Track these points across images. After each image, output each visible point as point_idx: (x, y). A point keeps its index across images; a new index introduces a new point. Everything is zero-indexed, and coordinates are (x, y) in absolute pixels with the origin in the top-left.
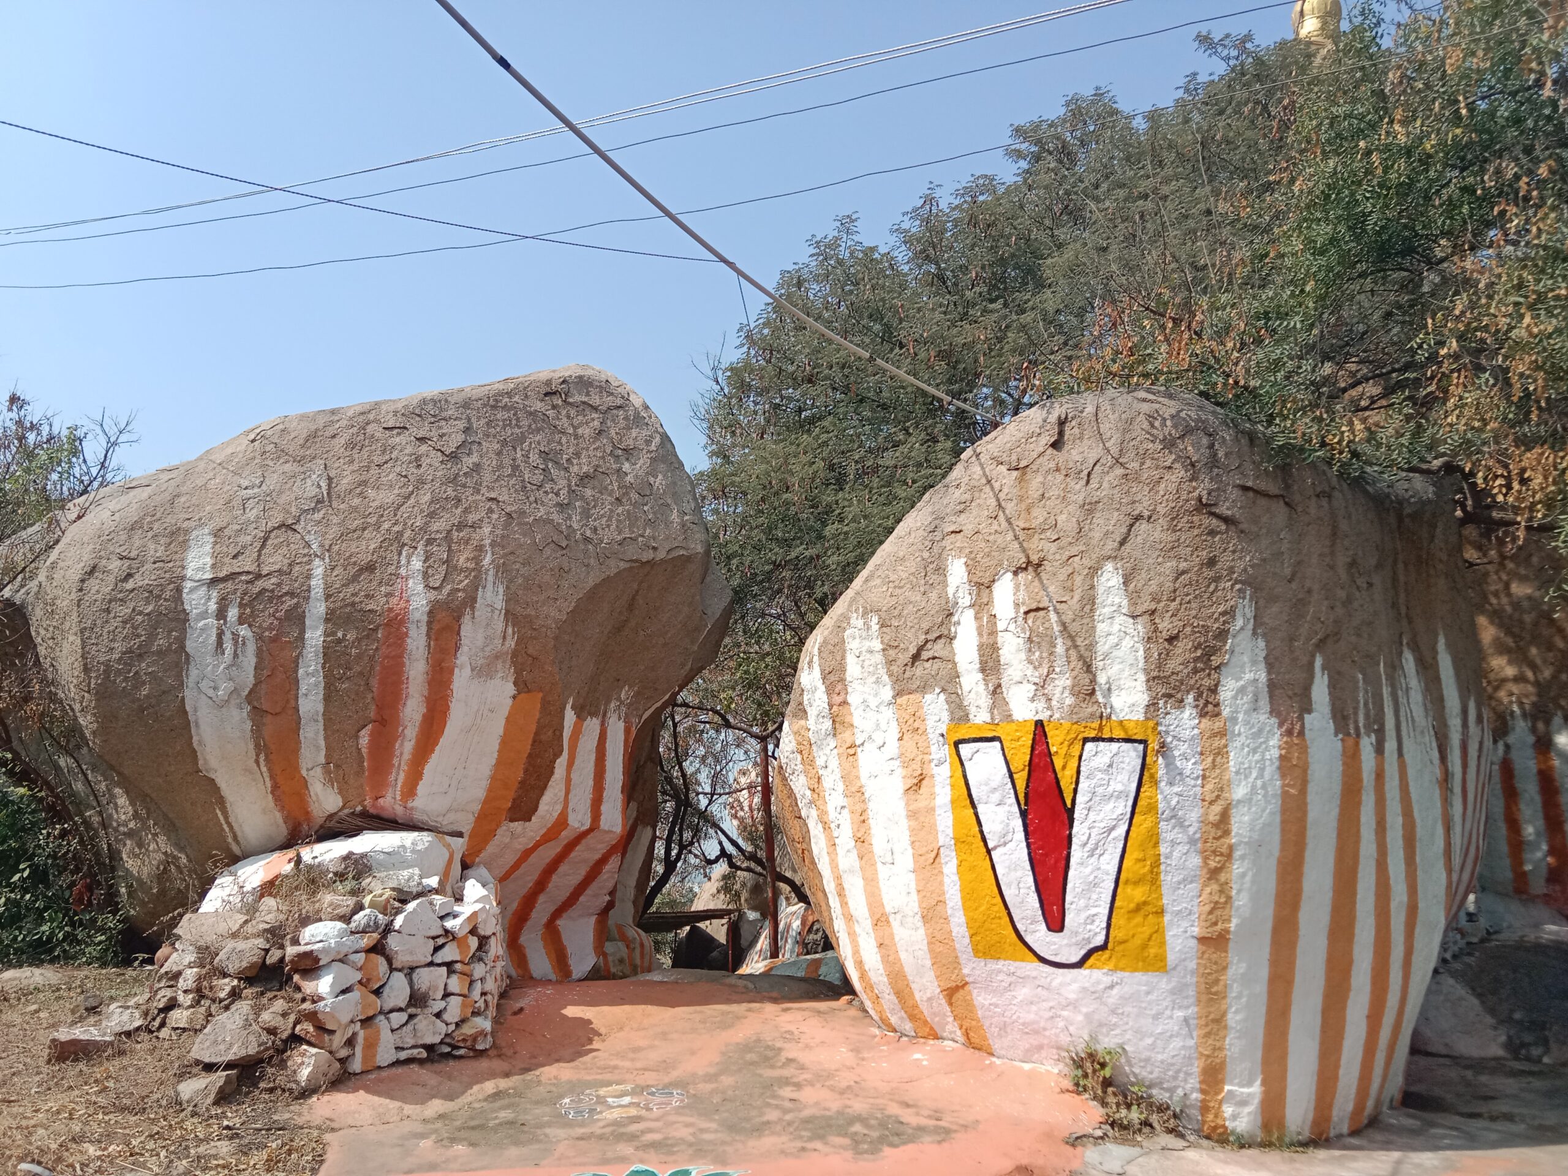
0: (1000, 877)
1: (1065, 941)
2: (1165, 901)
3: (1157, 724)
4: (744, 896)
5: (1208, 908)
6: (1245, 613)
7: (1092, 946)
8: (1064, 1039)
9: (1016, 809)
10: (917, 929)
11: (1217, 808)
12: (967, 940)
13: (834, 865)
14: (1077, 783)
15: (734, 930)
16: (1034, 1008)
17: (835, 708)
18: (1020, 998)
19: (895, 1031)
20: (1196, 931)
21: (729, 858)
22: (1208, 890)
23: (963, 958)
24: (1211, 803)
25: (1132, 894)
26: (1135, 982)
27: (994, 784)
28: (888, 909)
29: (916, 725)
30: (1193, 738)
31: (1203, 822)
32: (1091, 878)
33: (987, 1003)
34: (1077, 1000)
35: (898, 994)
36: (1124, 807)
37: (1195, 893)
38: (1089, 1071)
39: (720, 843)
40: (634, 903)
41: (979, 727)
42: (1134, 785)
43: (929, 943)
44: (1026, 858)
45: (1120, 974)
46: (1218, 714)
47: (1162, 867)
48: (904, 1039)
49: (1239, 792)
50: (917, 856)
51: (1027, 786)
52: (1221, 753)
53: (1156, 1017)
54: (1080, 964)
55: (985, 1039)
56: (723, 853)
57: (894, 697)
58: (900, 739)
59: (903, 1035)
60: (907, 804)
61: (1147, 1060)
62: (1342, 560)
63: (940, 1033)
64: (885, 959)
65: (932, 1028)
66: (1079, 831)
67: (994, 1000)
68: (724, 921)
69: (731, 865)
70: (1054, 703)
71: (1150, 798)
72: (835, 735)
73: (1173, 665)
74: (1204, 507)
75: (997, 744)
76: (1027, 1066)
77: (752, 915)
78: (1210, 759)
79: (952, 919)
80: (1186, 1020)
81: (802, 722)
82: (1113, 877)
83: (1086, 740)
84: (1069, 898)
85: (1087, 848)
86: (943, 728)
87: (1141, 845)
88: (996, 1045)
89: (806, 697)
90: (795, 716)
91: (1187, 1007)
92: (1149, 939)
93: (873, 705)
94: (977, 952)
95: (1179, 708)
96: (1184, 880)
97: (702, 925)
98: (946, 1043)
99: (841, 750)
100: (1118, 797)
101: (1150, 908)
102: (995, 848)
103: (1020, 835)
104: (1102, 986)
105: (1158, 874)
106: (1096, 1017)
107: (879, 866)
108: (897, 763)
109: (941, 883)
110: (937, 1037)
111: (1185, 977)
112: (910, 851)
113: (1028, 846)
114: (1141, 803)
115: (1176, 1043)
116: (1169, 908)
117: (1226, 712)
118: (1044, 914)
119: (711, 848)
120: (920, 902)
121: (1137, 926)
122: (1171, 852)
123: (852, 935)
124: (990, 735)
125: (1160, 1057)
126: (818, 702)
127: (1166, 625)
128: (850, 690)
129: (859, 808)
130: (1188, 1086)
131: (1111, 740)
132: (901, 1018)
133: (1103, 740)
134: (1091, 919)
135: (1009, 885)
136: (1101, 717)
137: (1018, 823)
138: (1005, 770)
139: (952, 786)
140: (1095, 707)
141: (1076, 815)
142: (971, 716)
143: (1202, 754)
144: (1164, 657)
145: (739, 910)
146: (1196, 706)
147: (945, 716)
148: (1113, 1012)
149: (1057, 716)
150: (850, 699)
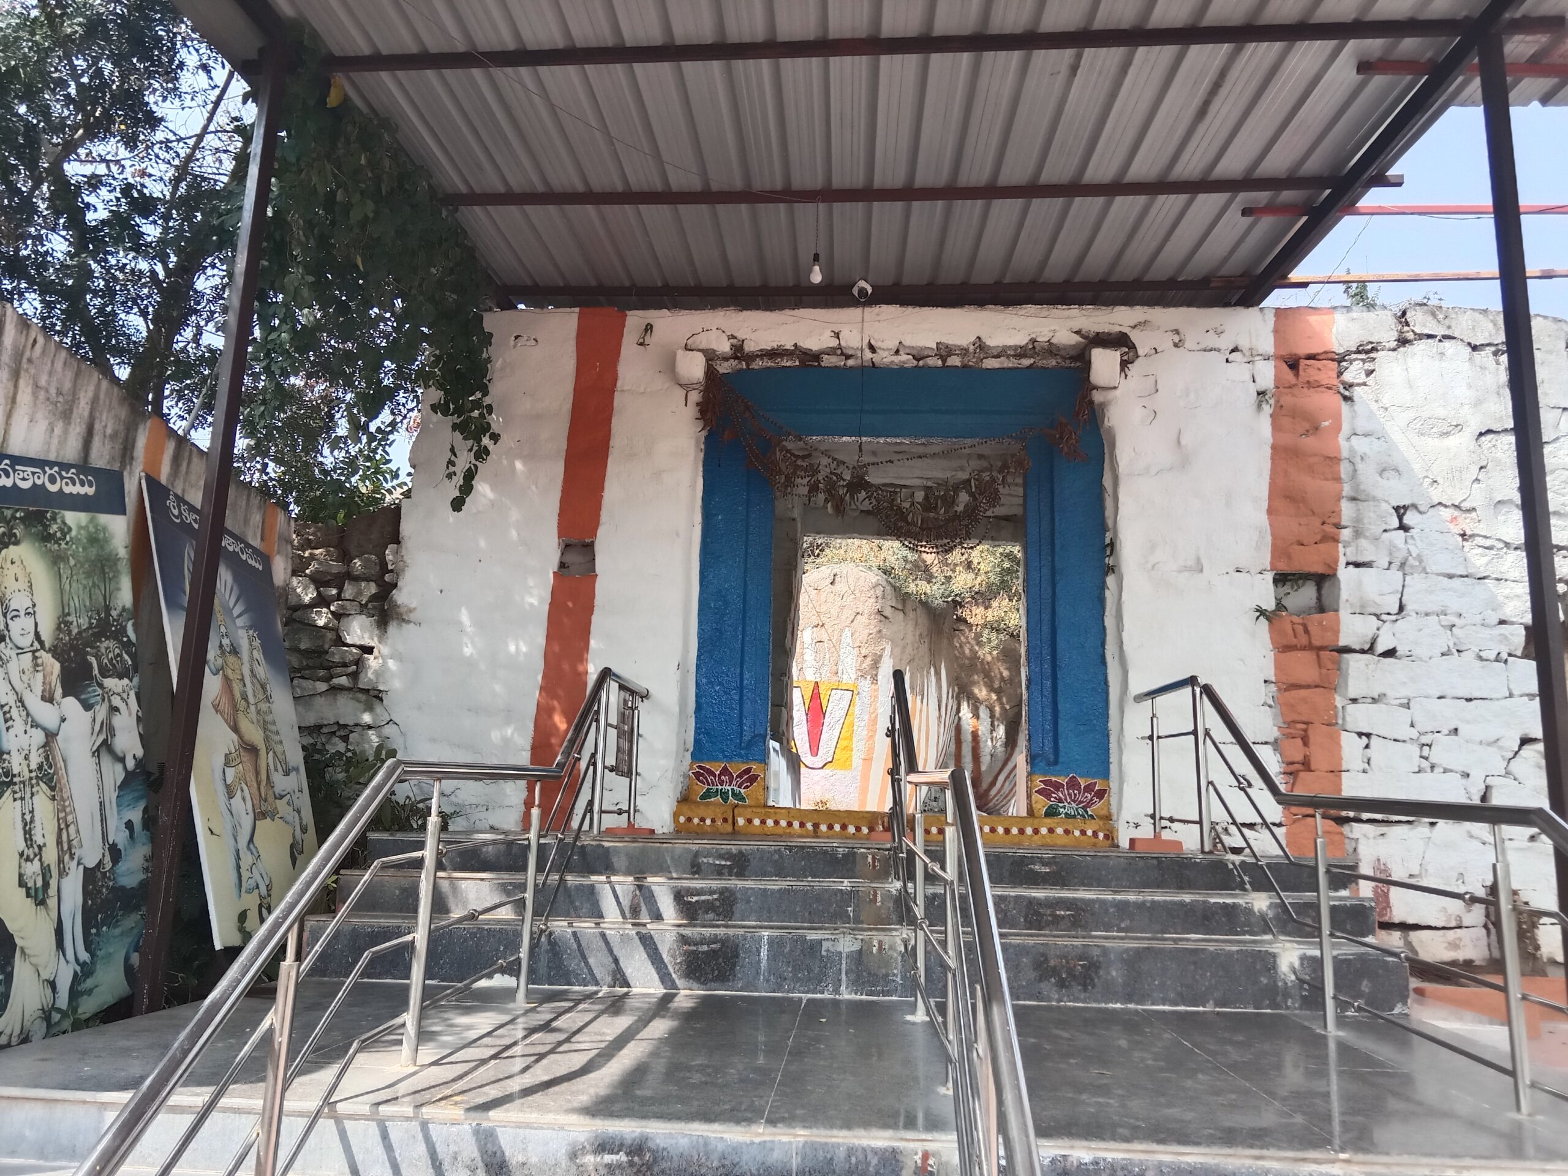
1: (817, 760)
2: (854, 745)
3: (857, 685)
6: (888, 649)
7: (827, 761)
14: (828, 704)
20: (862, 757)
22: (867, 743)
24: (871, 713)
25: (842, 743)
26: (840, 773)
30: (868, 691)
32: (829, 738)
36: (843, 713)
37: (864, 743)
42: (848, 706)
45: (837, 770)
46: (876, 683)
47: (854, 734)
49: (880, 711)
52: (876, 697)
54: (822, 768)
62: (918, 633)
66: (827, 721)
71: (853, 711)
73: (864, 665)
74: (879, 612)
78: (873, 699)
82: (837, 738)
83: (832, 689)
85: (829, 727)
87: (848, 726)
92: (847, 760)
95: (865, 680)
96: (860, 739)
100: (842, 710)
101: (848, 749)
105: (852, 737)
111: (857, 772)
114: (850, 712)
116: (856, 748)
117: (879, 683)
121: (843, 755)
122: (858, 729)
127: (864, 652)
131: (841, 690)
133: (839, 689)
134: (828, 752)
136: (839, 681)
137: (804, 718)
140: (837, 678)
141: (826, 716)
143: (870, 696)
144: (862, 663)
146: (870, 680)
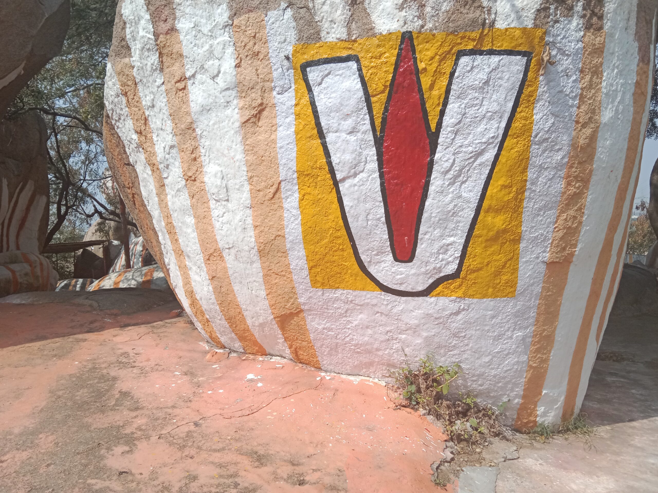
0: (347, 209)
1: (413, 271)
2: (523, 228)
3: (545, 33)
4: (111, 233)
5: (560, 234)
7: (442, 274)
8: (398, 358)
9: (370, 137)
10: (252, 263)
11: (588, 131)
12: (306, 272)
13: (163, 204)
14: (445, 104)
15: (106, 250)
16: (370, 332)
17: (162, 38)
18: (356, 323)
19: (223, 347)
20: (547, 256)
21: (100, 214)
22: (564, 216)
23: (300, 288)
24: (584, 125)
25: (493, 223)
26: (482, 307)
27: (346, 110)
28: (221, 244)
29: (256, 48)
30: (576, 53)
31: (574, 145)
32: (451, 206)
33: (320, 327)
34: (418, 326)
35: (230, 320)
36: (495, 129)
37: (553, 219)
38: (423, 386)
39: (94, 206)
40: (39, 239)
41: (332, 47)
42: (510, 105)
43: (265, 276)
44: (379, 188)
45: (468, 301)
46: (600, 28)
47: (527, 194)
48: (233, 355)
49: (606, 115)
50: (255, 192)
51: (386, 109)
52: (597, 71)
53: (497, 338)
54: (426, 293)
55: (314, 356)
56: (96, 211)
57: (231, 18)
58: (238, 66)
59: (232, 351)
60: (245, 138)
61: (480, 375)
63: (268, 350)
64: (218, 291)
65: (261, 347)
66: (442, 157)
67: (328, 325)
68: (101, 246)
69: (101, 217)
70: (428, 9)
71: (526, 119)
72: (162, 70)
75: (353, 65)
76: (356, 380)
77: (116, 243)
78: (588, 78)
79: (290, 253)
80: (524, 339)
81: (126, 60)
82: (474, 205)
83: (461, 54)
84: (423, 228)
85: (449, 176)
86: (290, 50)
87: (509, 171)
88: (325, 362)
89: (128, 31)
90: (118, 54)
91: (527, 328)
92: (504, 267)
93: (205, 30)
94: (314, 283)
95: (566, 16)
96: (545, 206)
97: (89, 248)
98: (274, 359)
99: (169, 86)
100: (490, 119)
101: (508, 236)
102: (344, 180)
103: (374, 165)
104: (448, 312)
105: (522, 201)
106: (437, 340)
107: (212, 204)
108: (233, 93)
109: (281, 218)
110: (264, 353)
111: (530, 300)
112: (247, 188)
113: (381, 176)
114: (516, 125)
115: (512, 359)
116: (526, 236)
117: (607, 26)
118: (392, 246)
119: (89, 209)
120: (257, 237)
121: (493, 254)
122: (537, 178)
123: (184, 269)
124: (344, 54)
125: (493, 372)
126: (142, 33)
128: (178, 14)
129: (188, 145)
130: (513, 394)
131: (491, 52)
132: (231, 339)
133: (481, 53)
134: (445, 248)
135: (356, 217)
136: (484, 24)
137: (372, 152)
138: (361, 93)
139: (298, 116)
140: (478, 13)
141: (440, 140)
142: (323, 34)
143: (582, 71)
145: (109, 241)
146: (584, 16)
147: (292, 35)
148: (455, 335)
149: (430, 25)
150: (179, 26)
